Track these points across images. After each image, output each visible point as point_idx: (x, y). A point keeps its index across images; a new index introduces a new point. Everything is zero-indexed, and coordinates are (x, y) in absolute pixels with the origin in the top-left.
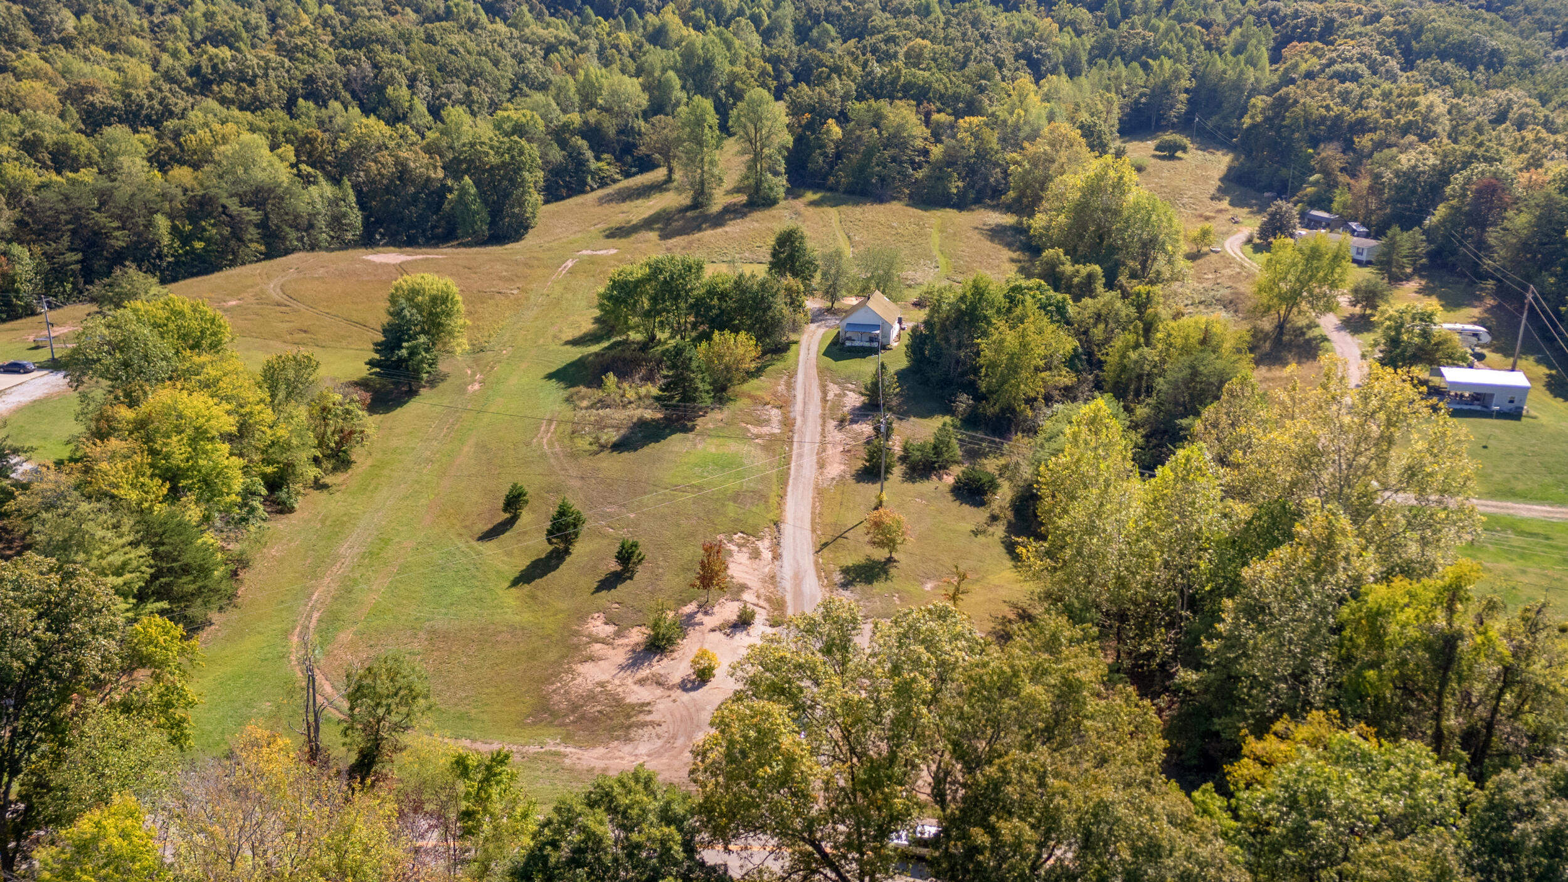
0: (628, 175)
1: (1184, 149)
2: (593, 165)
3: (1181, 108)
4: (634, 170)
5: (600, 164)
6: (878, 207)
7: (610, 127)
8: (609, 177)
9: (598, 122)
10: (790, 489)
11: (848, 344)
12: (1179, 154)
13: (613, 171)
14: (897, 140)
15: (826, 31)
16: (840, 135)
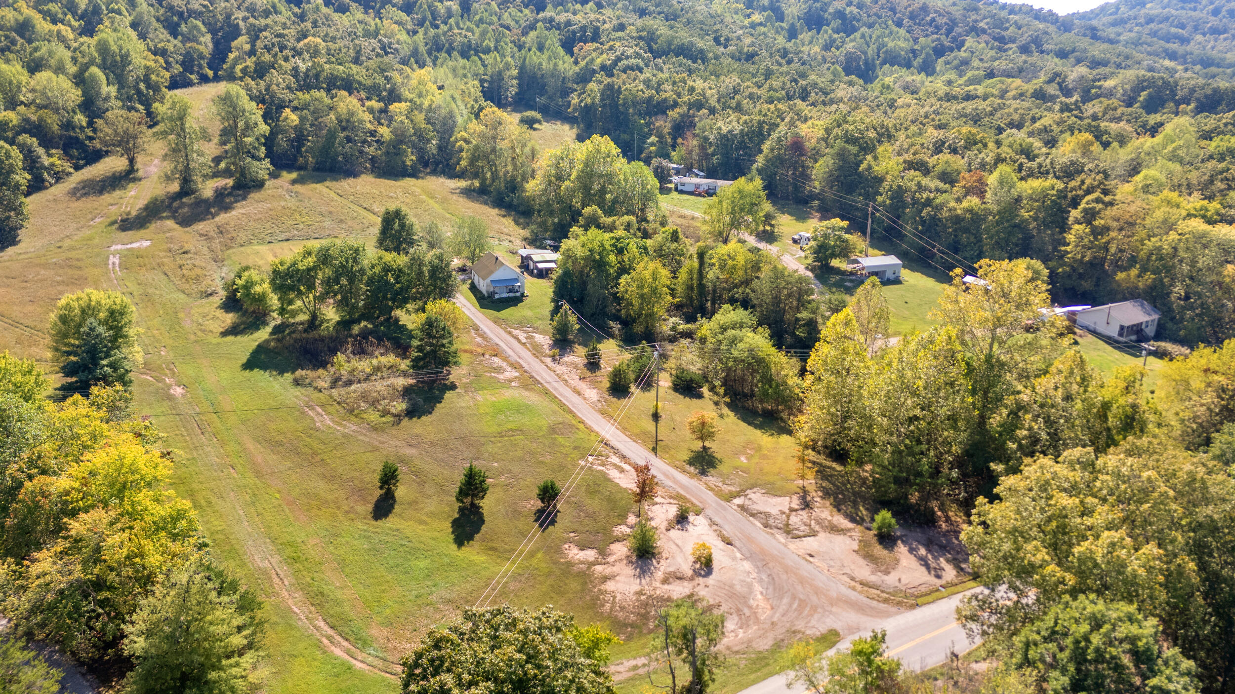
0: (77, 168)
1: (539, 122)
2: (46, 161)
3: (514, 90)
4: (82, 162)
5: (51, 160)
6: (351, 181)
7: (53, 121)
8: (63, 171)
9: (41, 119)
10: (580, 415)
11: (497, 296)
12: (536, 126)
13: (67, 166)
14: (347, 124)
15: (196, 27)
16: (297, 122)
